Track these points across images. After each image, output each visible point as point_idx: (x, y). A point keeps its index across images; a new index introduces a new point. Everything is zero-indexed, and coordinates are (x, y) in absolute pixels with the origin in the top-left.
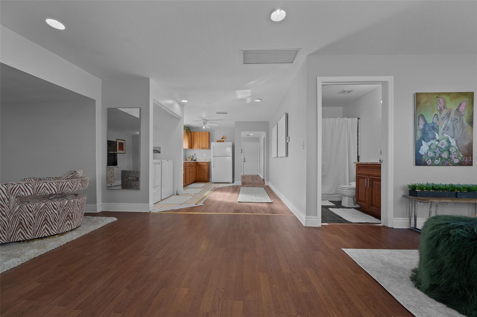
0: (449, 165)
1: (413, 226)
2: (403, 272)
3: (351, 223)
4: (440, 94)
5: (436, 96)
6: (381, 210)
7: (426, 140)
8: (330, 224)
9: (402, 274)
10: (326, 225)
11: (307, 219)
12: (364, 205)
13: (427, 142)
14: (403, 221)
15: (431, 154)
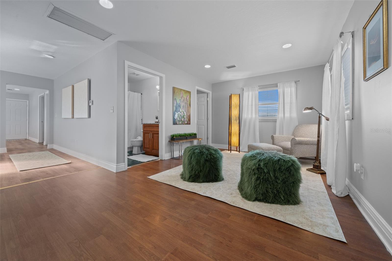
0: (184, 124)
1: (172, 157)
2: (178, 177)
3: (144, 162)
4: (181, 89)
5: (180, 90)
6: (159, 151)
7: (177, 112)
8: (133, 166)
9: (178, 178)
10: (130, 168)
11: (117, 167)
12: (148, 150)
13: (177, 113)
14: (169, 155)
15: (178, 119)
